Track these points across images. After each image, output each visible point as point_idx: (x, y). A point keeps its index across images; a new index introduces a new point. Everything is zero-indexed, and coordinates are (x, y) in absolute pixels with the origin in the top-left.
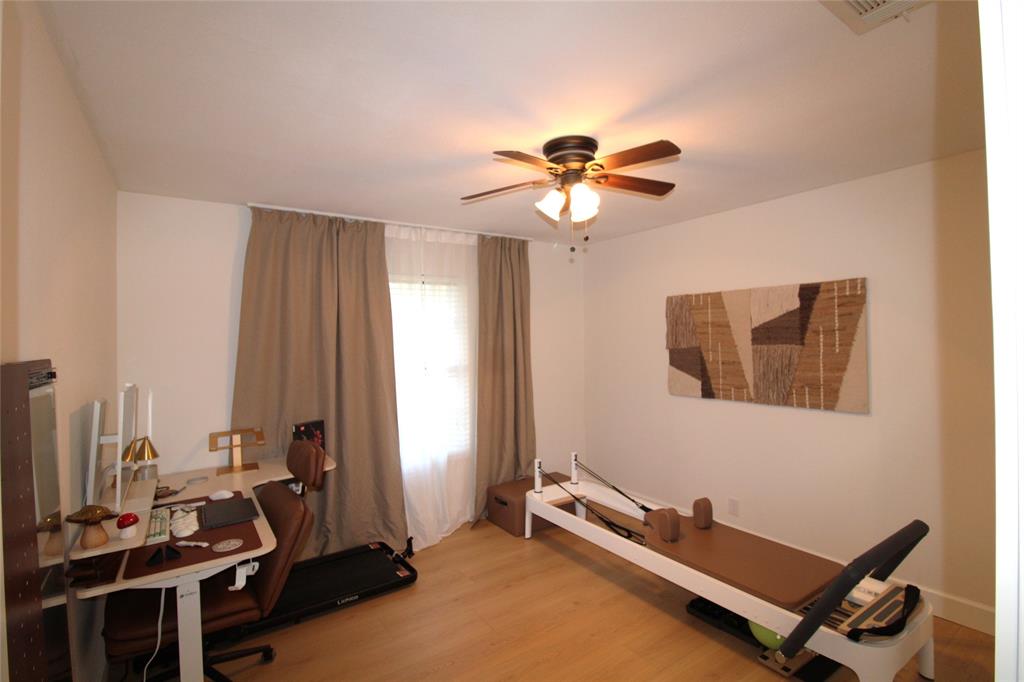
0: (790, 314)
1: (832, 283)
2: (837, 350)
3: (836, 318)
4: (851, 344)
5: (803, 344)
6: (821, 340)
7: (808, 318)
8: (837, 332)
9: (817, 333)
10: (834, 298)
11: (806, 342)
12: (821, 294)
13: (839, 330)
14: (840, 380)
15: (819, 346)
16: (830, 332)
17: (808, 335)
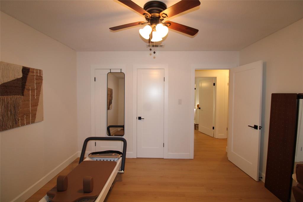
0: (18, 80)
1: (34, 69)
2: (36, 98)
3: (35, 84)
4: (39, 95)
5: (23, 95)
6: (30, 93)
7: (25, 83)
8: (35, 90)
9: (29, 90)
10: (34, 76)
11: (24, 94)
12: (30, 73)
13: (36, 89)
14: (36, 110)
15: (29, 96)
16: (33, 90)
17: (26, 91)
